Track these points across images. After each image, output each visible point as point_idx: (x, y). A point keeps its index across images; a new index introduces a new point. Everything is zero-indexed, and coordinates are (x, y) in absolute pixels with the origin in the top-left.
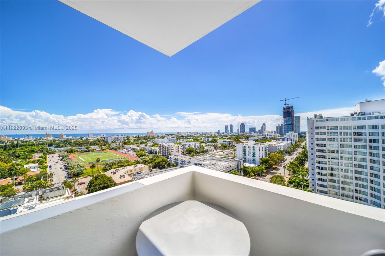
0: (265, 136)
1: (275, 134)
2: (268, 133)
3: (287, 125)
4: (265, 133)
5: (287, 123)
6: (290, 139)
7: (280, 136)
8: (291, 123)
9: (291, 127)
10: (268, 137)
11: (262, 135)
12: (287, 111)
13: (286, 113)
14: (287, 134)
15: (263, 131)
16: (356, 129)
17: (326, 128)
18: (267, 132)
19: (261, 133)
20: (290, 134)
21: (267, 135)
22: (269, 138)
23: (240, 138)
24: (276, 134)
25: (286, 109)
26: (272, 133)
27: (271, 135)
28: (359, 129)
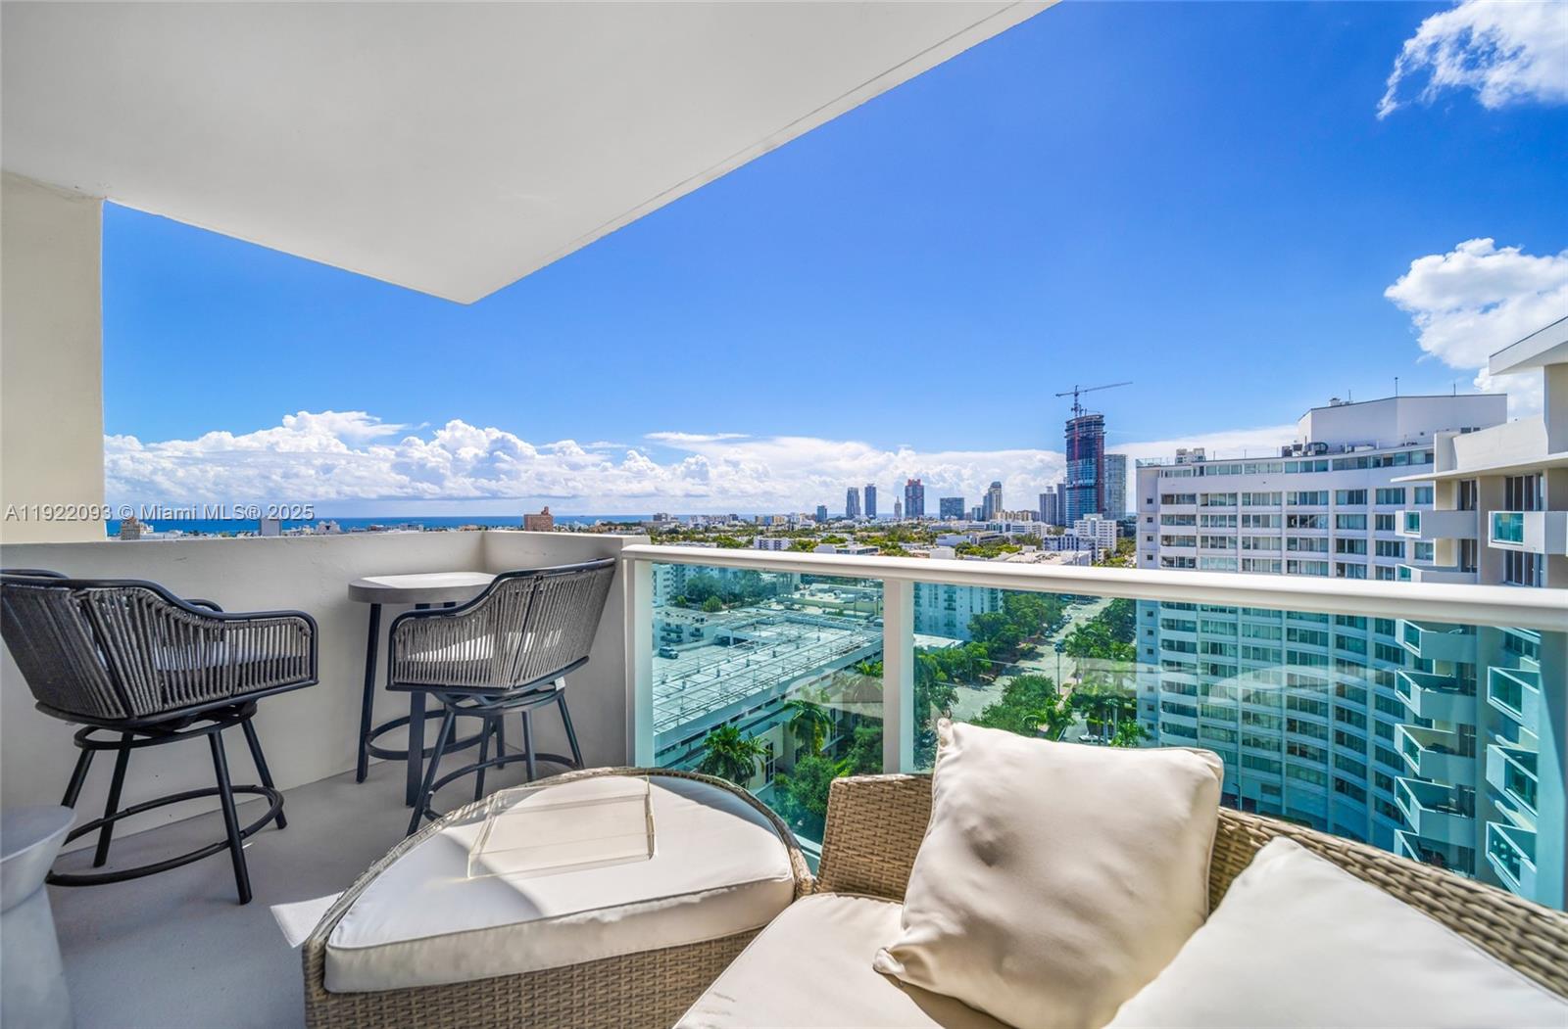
0: (997, 533)
1: (1036, 523)
2: (1010, 521)
3: (1081, 487)
4: (999, 520)
5: (1081, 482)
6: (1088, 540)
7: (1052, 529)
8: (1092, 481)
9: (1094, 499)
10: (1010, 534)
11: (988, 526)
12: (1081, 435)
13: (1077, 443)
14: (1077, 522)
15: (991, 512)
16: (1295, 504)
17: (1199, 500)
18: (1008, 516)
19: (983, 520)
20: (1089, 524)
21: (1004, 529)
22: (1014, 537)
23: (902, 539)
24: (1040, 523)
25: (1076, 429)
26: (1023, 520)
27: (1021, 528)
28: (1306, 503)
